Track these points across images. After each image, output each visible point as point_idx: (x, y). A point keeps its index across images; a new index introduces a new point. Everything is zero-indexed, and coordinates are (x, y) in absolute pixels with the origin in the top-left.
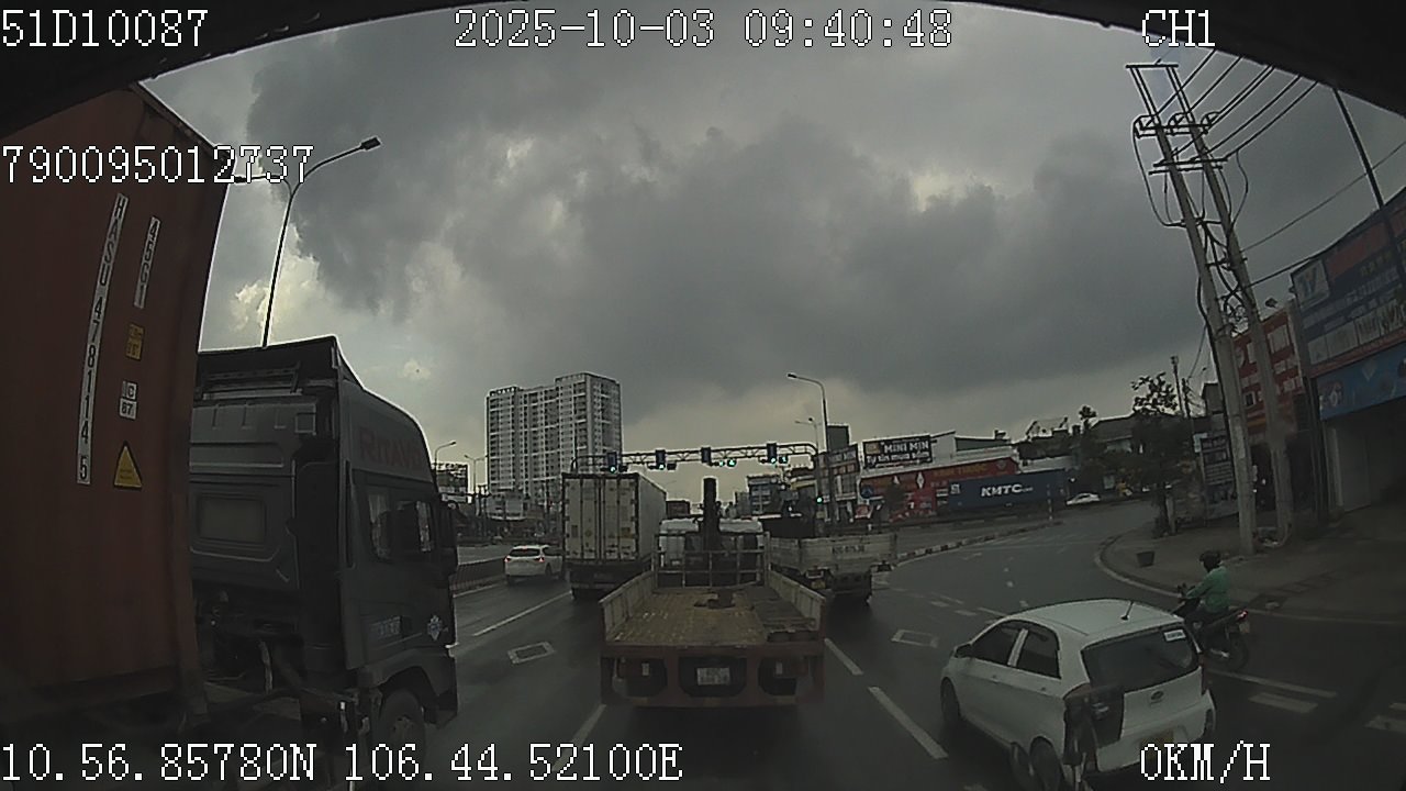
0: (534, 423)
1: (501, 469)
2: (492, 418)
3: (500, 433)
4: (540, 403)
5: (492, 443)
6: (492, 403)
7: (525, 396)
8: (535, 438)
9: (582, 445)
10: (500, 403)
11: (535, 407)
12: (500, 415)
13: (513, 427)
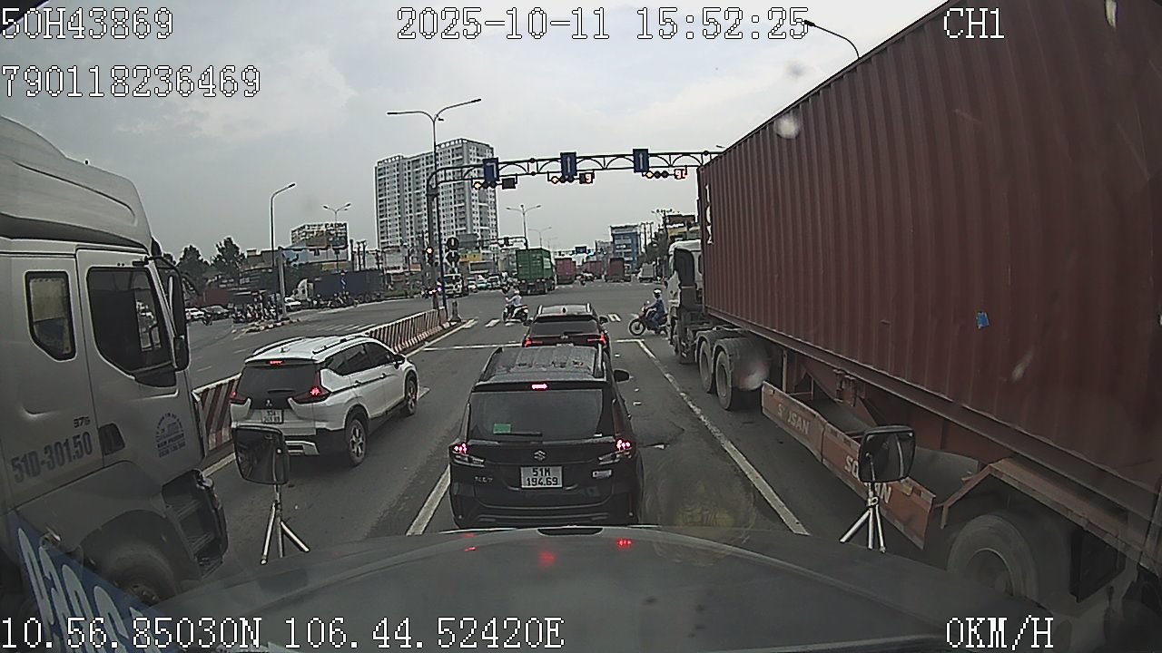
0: (417, 186)
1: (389, 229)
2: (380, 185)
3: (387, 197)
4: (422, 167)
5: (380, 206)
6: (380, 171)
7: (409, 163)
8: (418, 200)
9: (460, 202)
10: (387, 170)
11: (417, 172)
12: (387, 181)
13: (399, 191)
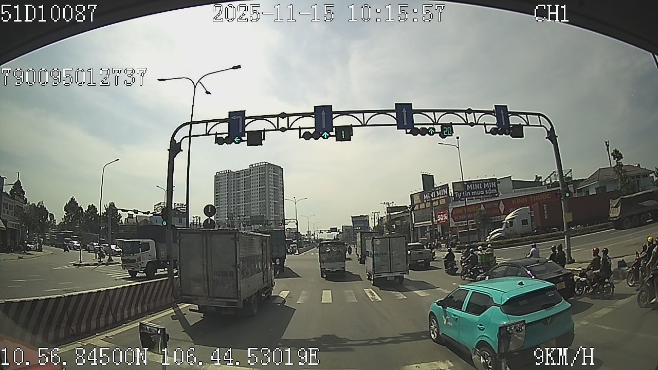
0: (239, 188)
2: (217, 186)
3: (221, 194)
4: (241, 178)
5: (217, 198)
6: (217, 178)
7: (234, 174)
9: (263, 199)
10: (221, 178)
11: (238, 180)
12: (221, 184)
13: (227, 191)
